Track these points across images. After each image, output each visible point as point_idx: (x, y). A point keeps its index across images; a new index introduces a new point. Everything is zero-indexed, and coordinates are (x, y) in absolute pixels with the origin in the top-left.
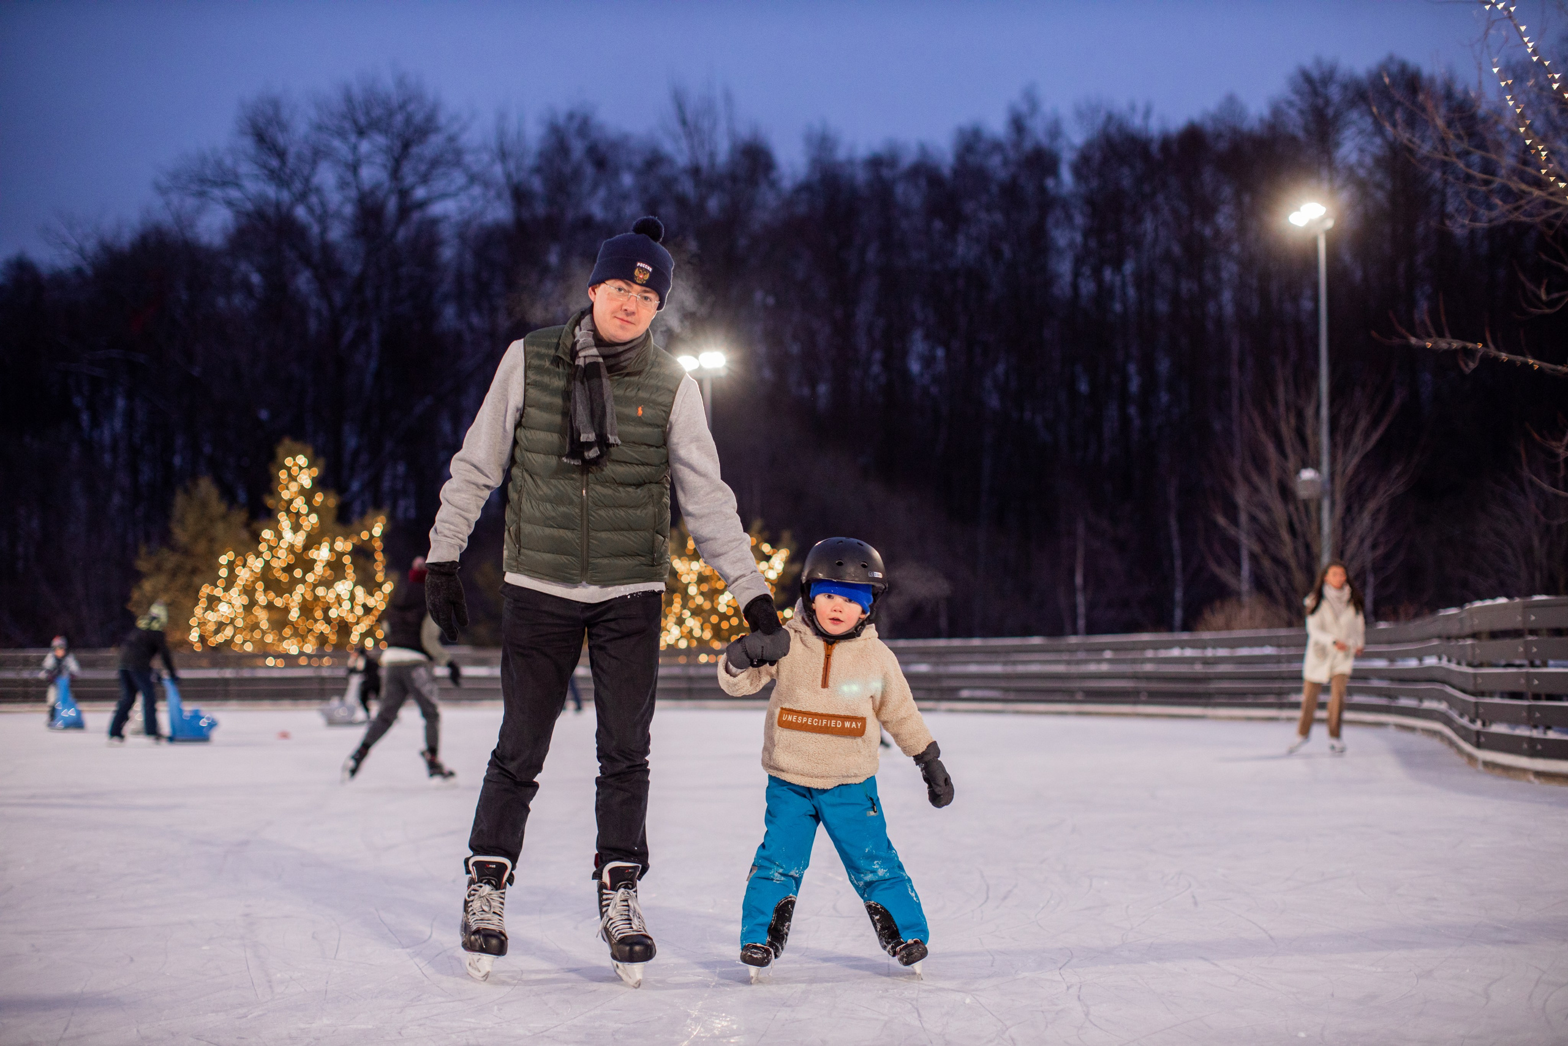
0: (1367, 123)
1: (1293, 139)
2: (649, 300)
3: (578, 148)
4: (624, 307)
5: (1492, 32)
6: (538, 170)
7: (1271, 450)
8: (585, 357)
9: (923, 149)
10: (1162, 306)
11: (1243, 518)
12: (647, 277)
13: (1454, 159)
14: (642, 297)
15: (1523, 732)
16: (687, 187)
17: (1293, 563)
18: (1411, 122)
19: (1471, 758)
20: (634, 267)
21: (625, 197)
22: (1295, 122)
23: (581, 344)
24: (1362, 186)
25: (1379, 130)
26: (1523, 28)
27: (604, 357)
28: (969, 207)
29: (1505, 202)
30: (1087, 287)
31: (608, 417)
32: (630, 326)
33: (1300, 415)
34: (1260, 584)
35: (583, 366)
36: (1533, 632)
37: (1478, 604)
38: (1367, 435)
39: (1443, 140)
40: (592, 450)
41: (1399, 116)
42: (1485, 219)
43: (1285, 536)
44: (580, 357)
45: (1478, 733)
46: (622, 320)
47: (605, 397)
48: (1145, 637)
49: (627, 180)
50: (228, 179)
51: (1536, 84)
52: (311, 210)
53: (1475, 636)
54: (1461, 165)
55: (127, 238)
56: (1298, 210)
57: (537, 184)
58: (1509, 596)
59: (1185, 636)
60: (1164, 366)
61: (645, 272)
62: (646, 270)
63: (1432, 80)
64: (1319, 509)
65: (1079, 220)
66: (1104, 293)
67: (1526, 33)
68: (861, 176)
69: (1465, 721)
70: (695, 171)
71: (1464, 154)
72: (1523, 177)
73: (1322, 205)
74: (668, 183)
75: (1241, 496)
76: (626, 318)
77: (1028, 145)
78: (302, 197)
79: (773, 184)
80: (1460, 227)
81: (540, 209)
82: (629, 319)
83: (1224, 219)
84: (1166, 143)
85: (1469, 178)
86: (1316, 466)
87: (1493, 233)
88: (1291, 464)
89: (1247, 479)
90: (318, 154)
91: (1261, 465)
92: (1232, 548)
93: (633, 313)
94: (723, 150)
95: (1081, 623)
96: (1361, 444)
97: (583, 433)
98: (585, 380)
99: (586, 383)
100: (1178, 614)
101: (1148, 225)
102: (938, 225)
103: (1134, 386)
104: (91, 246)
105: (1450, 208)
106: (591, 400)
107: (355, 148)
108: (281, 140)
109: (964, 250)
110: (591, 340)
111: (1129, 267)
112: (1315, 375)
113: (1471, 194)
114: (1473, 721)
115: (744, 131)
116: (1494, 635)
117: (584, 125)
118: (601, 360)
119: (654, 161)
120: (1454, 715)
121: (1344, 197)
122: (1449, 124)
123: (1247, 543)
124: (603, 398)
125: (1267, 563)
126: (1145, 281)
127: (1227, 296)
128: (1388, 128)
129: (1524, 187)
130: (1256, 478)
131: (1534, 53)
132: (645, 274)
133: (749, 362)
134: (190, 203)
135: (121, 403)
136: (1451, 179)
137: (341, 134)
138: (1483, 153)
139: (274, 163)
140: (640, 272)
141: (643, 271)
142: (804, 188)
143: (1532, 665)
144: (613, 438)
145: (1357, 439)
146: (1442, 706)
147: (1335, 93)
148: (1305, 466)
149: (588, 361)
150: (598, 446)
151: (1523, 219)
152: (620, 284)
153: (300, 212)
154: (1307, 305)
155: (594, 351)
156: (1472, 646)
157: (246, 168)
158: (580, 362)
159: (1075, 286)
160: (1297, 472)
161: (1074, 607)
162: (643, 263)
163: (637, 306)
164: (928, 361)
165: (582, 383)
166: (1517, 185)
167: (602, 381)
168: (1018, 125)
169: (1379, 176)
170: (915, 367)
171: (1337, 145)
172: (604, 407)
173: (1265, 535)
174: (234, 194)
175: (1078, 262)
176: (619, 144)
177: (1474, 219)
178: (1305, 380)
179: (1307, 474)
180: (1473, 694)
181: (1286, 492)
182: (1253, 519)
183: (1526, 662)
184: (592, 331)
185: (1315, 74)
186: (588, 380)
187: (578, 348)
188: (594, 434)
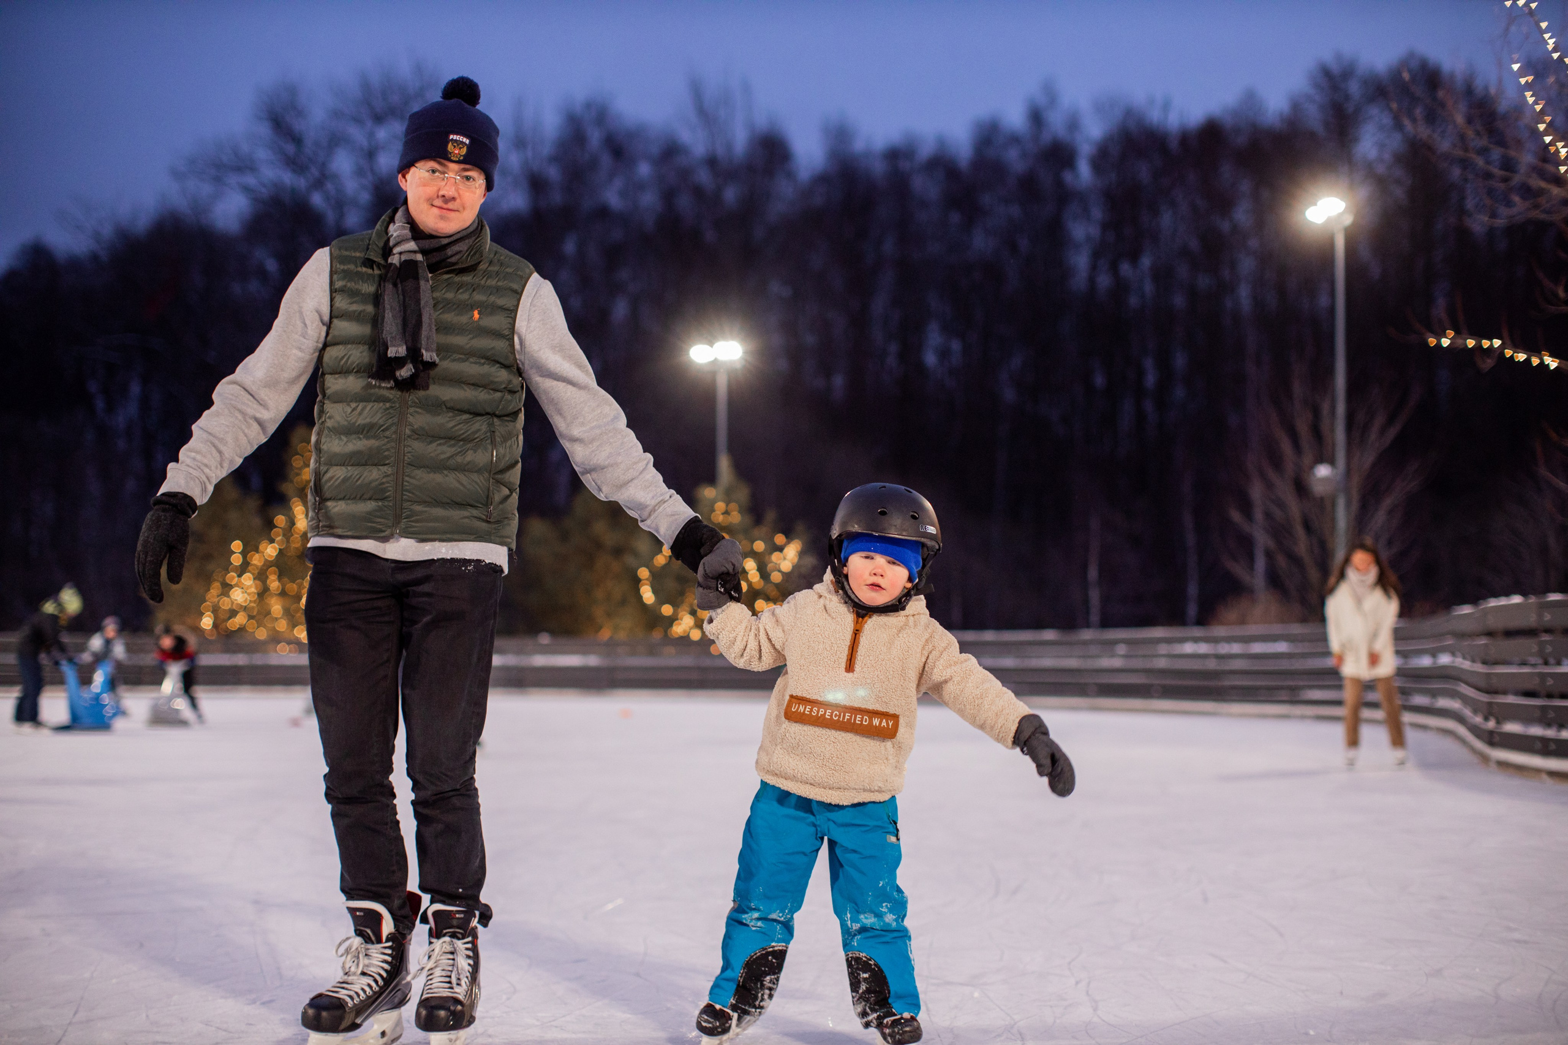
0: (1387, 120)
1: (1312, 135)
2: (472, 180)
3: (595, 137)
4: (441, 193)
5: (1513, 29)
6: (554, 159)
7: (1286, 447)
8: (401, 253)
9: (941, 142)
10: (1179, 301)
11: (1258, 515)
12: (464, 151)
13: (1473, 156)
14: (462, 177)
15: (1536, 731)
16: (704, 177)
17: (1308, 560)
18: (1431, 118)
19: (1485, 759)
20: (447, 141)
21: (640, 187)
22: (1314, 117)
23: (395, 237)
24: (1381, 183)
25: (1398, 126)
26: (1544, 25)
27: (423, 252)
28: (986, 199)
29: (1524, 198)
30: (1104, 281)
31: (423, 329)
32: (452, 215)
33: (1316, 412)
34: (1275, 580)
35: (398, 265)
36: (1548, 631)
37: (1493, 603)
38: (1383, 431)
39: (1462, 137)
40: (405, 368)
41: (1418, 112)
42: (1505, 216)
43: (1300, 531)
44: (394, 254)
45: (1491, 733)
46: (441, 208)
47: (422, 303)
48: (1158, 632)
49: (644, 169)
50: (244, 165)
51: (1557, 81)
52: (327, 198)
53: (1490, 634)
54: (1480, 162)
55: (142, 223)
56: (1315, 204)
57: (553, 173)
58: (1524, 594)
59: (1197, 631)
60: (1180, 361)
61: (461, 146)
62: (462, 142)
63: (1452, 76)
64: (1334, 505)
65: (1097, 213)
66: (1121, 288)
67: (1546, 31)
68: (879, 168)
69: (1478, 720)
70: (712, 162)
71: (1483, 151)
72: (1542, 174)
73: (1341, 200)
74: (685, 174)
75: (1256, 492)
76: (445, 206)
77: (1046, 138)
78: (318, 184)
79: (790, 175)
80: (1479, 223)
81: (557, 198)
82: (450, 205)
83: (1242, 214)
84: (1184, 137)
85: (1488, 176)
86: (1332, 462)
87: (1511, 230)
88: (1307, 459)
89: (1263, 475)
90: (335, 141)
91: (1276, 462)
92: (1246, 544)
93: (454, 199)
94: (740, 140)
95: (1095, 617)
96: (1378, 440)
97: (391, 346)
98: (398, 281)
99: (399, 285)
100: (1192, 610)
101: (1166, 219)
102: (955, 218)
103: (1151, 379)
104: (107, 231)
105: (1470, 204)
106: (404, 307)
107: (371, 135)
108: (298, 126)
109: (981, 242)
110: (407, 232)
111: (1146, 261)
112: (1330, 370)
113: (1490, 192)
114: (1486, 719)
115: (761, 122)
116: (1509, 634)
117: (600, 113)
118: (419, 257)
119: (671, 151)
120: (1467, 712)
121: (1363, 192)
122: (1470, 121)
123: (1262, 539)
124: (420, 304)
125: (1281, 561)
126: (1163, 276)
127: (1244, 293)
128: (1407, 122)
129: (1543, 184)
130: (1271, 474)
131: (1555, 50)
132: (460, 148)
133: (765, 354)
134: (206, 189)
135: (135, 389)
136: (1471, 176)
137: (358, 121)
138: (1503, 150)
139: (290, 148)
140: (455, 146)
141: (458, 145)
142: (822, 179)
143: (1546, 663)
144: (429, 354)
145: (1373, 435)
146: (1454, 705)
147: (1354, 88)
148: (1320, 459)
149: (403, 258)
150: (412, 362)
151: (1543, 216)
152: (432, 164)
153: (317, 200)
154: (1323, 301)
155: (412, 245)
156: (1486, 645)
157: (262, 154)
158: (395, 260)
159: (1092, 280)
160: (1312, 467)
161: (1086, 601)
162: (457, 135)
163: (457, 190)
164: (944, 354)
165: (395, 285)
166: (1537, 183)
167: (419, 284)
168: (1036, 117)
169: (1399, 172)
170: (930, 359)
171: (1356, 140)
172: (420, 316)
173: (1280, 531)
174: (250, 180)
175: (1096, 255)
176: (637, 133)
177: (1493, 215)
178: (1321, 376)
179: (1323, 471)
180: (1488, 692)
181: (1301, 488)
182: (1268, 515)
183: (1540, 661)
184: (408, 223)
185: (1335, 68)
186: (401, 282)
187: (391, 244)
188: (405, 347)
